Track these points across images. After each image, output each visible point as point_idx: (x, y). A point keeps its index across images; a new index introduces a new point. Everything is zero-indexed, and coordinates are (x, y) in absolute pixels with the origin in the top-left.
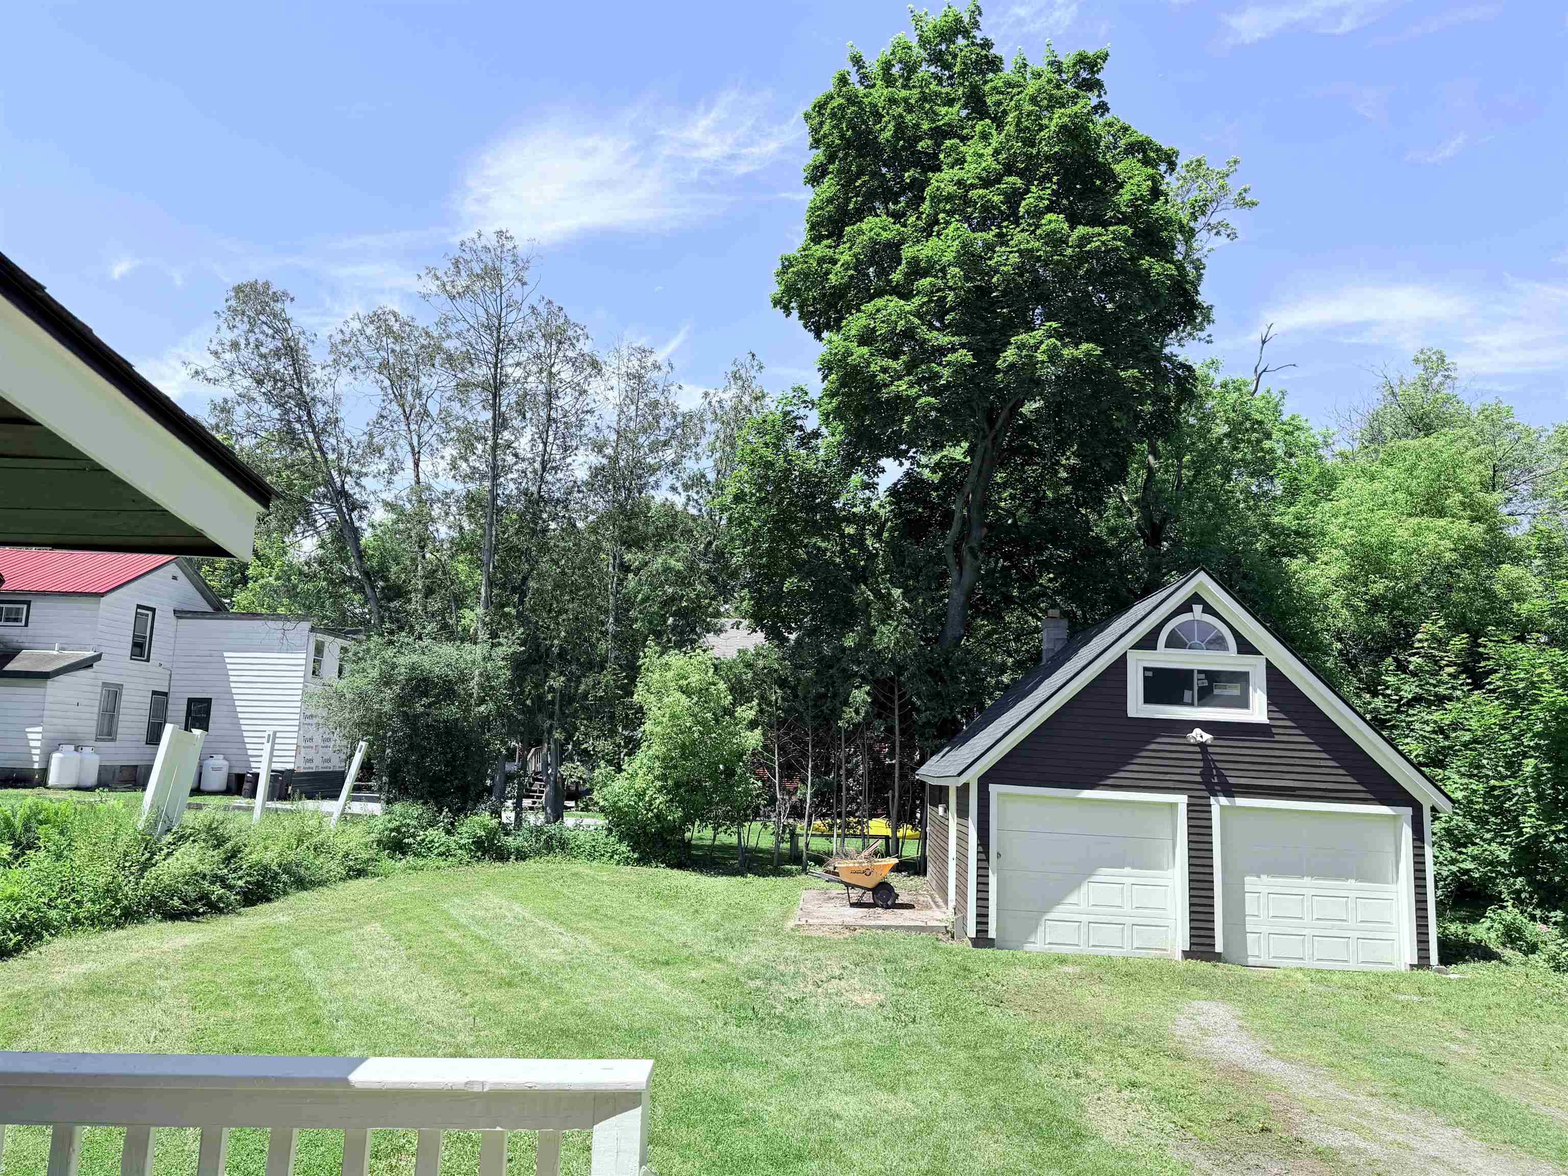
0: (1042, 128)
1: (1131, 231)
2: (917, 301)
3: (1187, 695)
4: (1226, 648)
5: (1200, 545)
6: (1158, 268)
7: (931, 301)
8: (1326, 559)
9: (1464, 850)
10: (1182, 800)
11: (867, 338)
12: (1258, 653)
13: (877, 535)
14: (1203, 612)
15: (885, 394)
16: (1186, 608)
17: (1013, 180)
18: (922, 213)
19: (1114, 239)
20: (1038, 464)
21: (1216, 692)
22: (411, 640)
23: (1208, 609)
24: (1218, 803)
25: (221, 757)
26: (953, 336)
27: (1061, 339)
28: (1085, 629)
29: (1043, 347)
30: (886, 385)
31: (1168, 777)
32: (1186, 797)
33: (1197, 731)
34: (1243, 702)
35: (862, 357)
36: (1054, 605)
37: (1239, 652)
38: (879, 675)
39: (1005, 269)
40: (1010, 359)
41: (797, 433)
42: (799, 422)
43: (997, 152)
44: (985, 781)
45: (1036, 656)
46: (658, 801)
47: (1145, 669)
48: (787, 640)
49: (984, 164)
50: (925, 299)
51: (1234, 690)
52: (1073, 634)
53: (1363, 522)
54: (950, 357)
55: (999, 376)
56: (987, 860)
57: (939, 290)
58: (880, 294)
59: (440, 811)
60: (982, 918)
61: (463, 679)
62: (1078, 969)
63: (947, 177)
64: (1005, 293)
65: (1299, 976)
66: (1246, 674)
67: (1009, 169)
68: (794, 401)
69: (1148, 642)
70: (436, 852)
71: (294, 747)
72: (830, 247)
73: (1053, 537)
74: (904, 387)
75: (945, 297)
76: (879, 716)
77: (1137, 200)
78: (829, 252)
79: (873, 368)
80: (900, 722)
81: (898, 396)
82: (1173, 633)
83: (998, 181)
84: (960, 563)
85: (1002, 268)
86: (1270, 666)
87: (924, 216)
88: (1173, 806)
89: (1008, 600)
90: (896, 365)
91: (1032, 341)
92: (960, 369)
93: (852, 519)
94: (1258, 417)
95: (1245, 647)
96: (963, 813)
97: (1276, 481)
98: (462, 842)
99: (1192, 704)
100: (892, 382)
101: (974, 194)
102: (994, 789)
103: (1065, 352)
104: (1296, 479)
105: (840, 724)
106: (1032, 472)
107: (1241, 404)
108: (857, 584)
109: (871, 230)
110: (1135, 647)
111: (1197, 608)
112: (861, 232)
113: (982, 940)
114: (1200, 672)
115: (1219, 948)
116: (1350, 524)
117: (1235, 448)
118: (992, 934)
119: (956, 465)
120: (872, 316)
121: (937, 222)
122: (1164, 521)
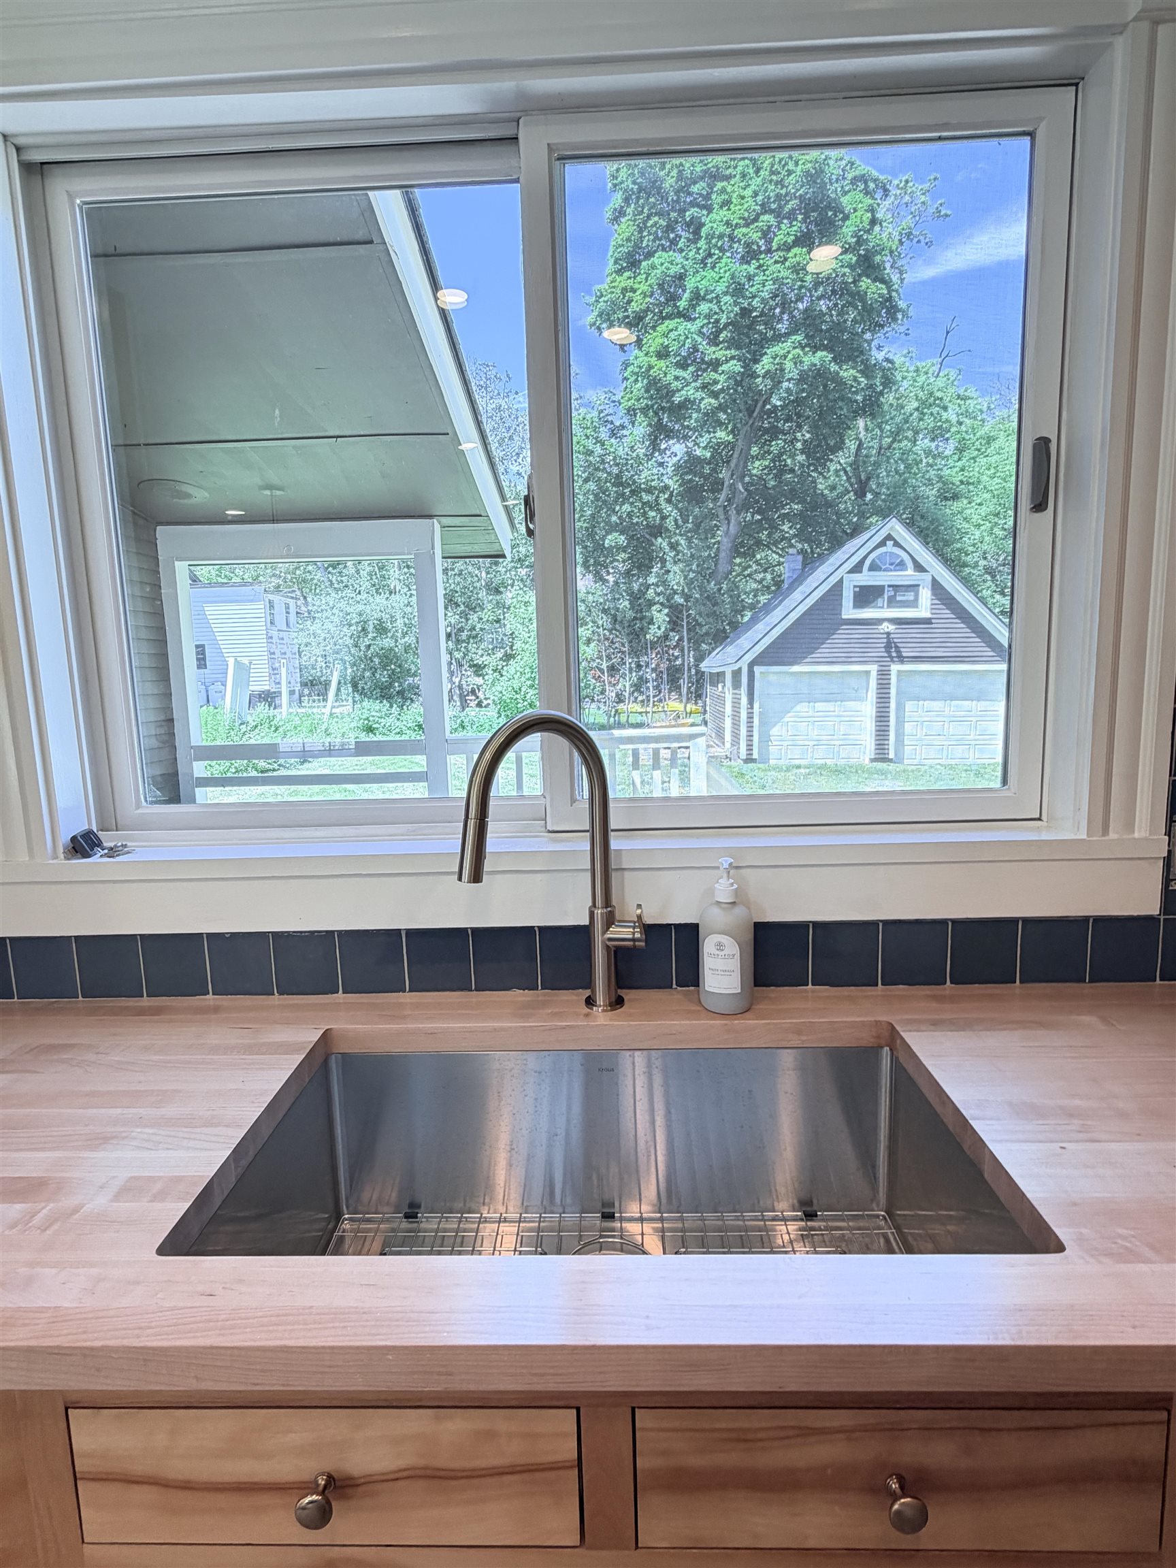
0: (790, 173)
1: (855, 259)
2: (699, 323)
3: (880, 601)
4: (906, 569)
5: (893, 495)
6: (873, 288)
7: (710, 323)
8: (979, 501)
10: (873, 669)
11: (663, 354)
12: (927, 571)
13: (669, 501)
14: (894, 545)
15: (677, 399)
16: (882, 543)
17: (767, 218)
18: (700, 249)
19: (842, 266)
20: (781, 439)
21: (898, 598)
22: (354, 595)
23: (897, 544)
24: (895, 668)
25: (220, 683)
26: (726, 350)
27: (803, 348)
28: (812, 562)
29: (790, 356)
30: (679, 391)
31: (866, 655)
32: (876, 666)
33: (886, 624)
34: (914, 604)
35: (660, 369)
36: (792, 546)
37: (915, 571)
38: (672, 602)
39: (763, 294)
40: (767, 367)
41: (609, 426)
42: (610, 418)
43: (756, 194)
44: (751, 665)
45: (778, 583)
46: (529, 694)
47: (855, 586)
48: (607, 581)
49: (746, 206)
50: (706, 321)
51: (910, 596)
52: (805, 565)
53: (1007, 473)
54: (724, 367)
55: (759, 380)
56: (753, 713)
57: (716, 313)
58: (670, 317)
59: (391, 706)
60: (750, 747)
61: (393, 619)
62: (808, 770)
63: (718, 218)
64: (762, 314)
65: (938, 767)
66: (919, 586)
67: (765, 209)
68: (606, 401)
69: (857, 569)
70: (394, 732)
71: (267, 674)
72: (630, 278)
73: (793, 495)
74: (692, 392)
75: (720, 319)
76: (673, 630)
77: (860, 230)
78: (630, 283)
79: (670, 378)
80: (688, 634)
81: (687, 400)
82: (873, 561)
83: (756, 220)
84: (728, 519)
85: (760, 293)
86: (933, 579)
87: (701, 251)
88: (868, 673)
89: (759, 543)
90: (686, 374)
91: (782, 352)
92: (731, 376)
93: (649, 491)
94: (939, 394)
95: (919, 568)
96: (736, 684)
97: (951, 441)
98: (408, 725)
99: (883, 607)
100: (683, 388)
101: (739, 232)
102: (757, 669)
103: (805, 359)
104: (964, 439)
105: (648, 636)
106: (776, 446)
107: (928, 385)
108: (656, 538)
109: (662, 264)
110: (849, 572)
111: (890, 543)
112: (653, 267)
113: (749, 760)
114: (889, 586)
115: (891, 756)
116: (998, 475)
117: (921, 419)
118: (755, 756)
119: (722, 443)
120: (666, 335)
121: (710, 255)
122: (868, 479)
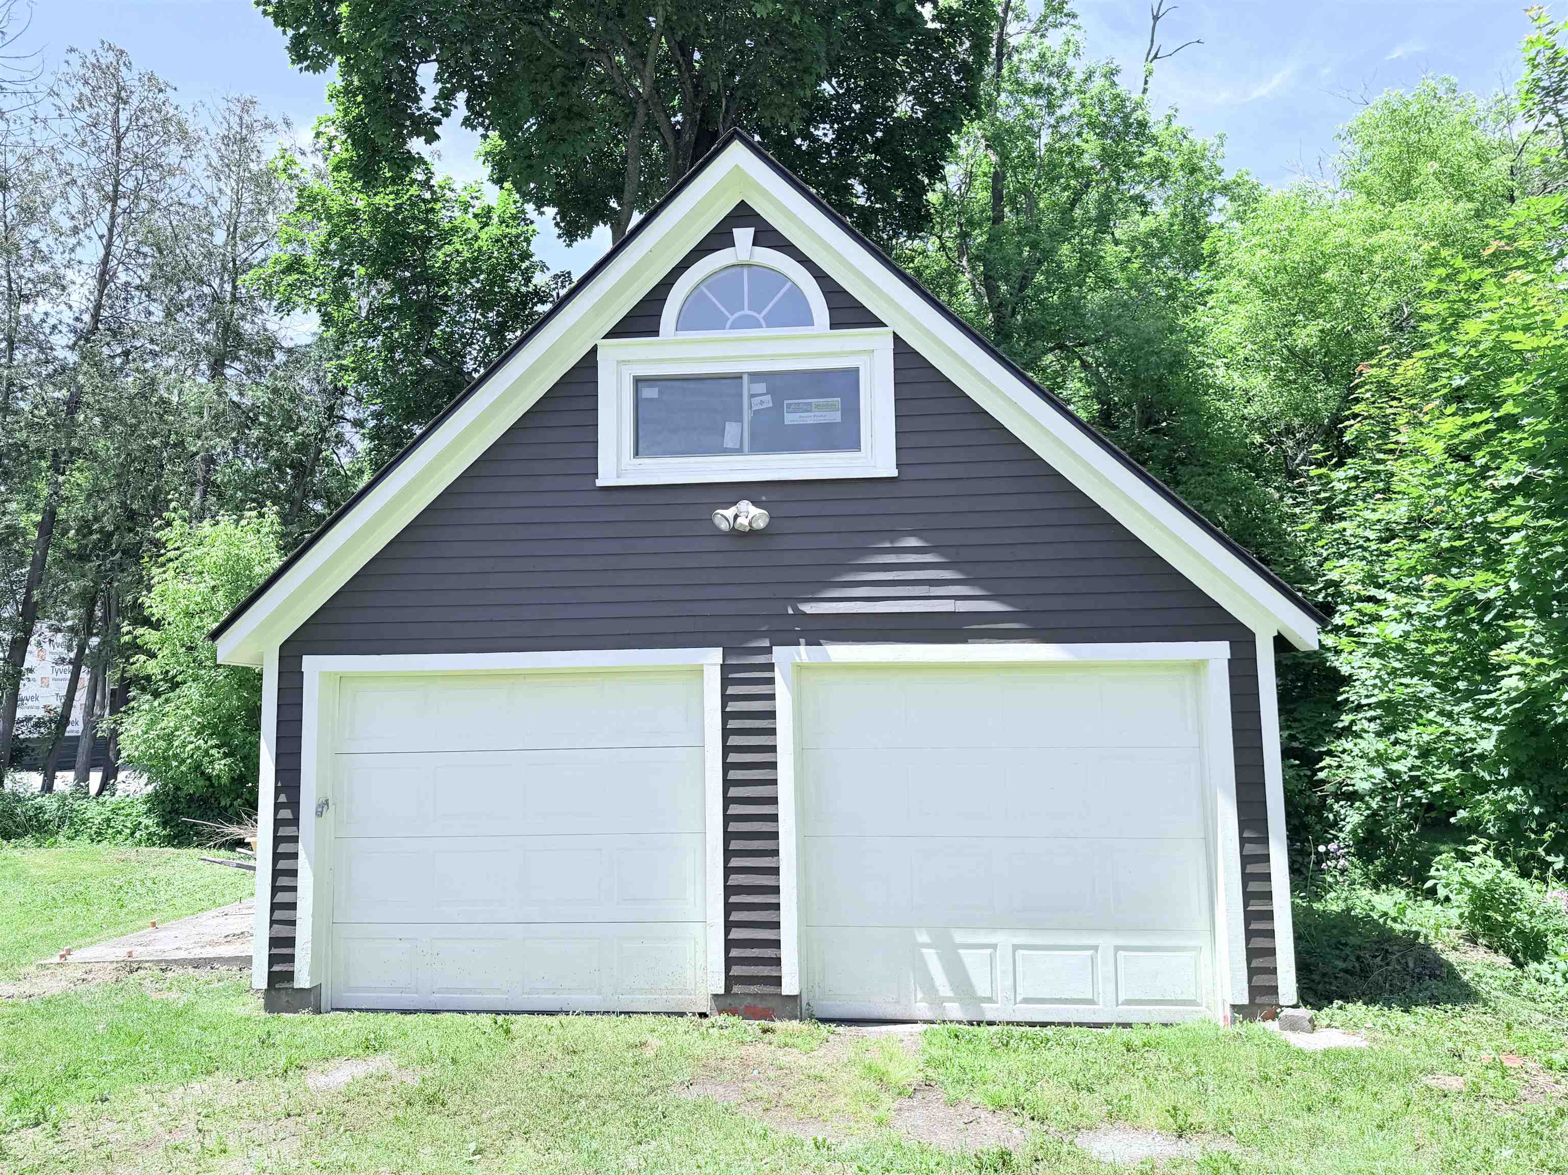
3: (731, 429)
4: (808, 320)
9: (1402, 736)
10: (713, 657)
12: (875, 323)
14: (757, 242)
16: (720, 237)
21: (790, 417)
23: (767, 236)
24: (789, 661)
32: (718, 652)
33: (741, 505)
34: (844, 434)
37: (833, 326)
44: (294, 651)
47: (640, 380)
51: (828, 412)
56: (295, 821)
60: (282, 949)
66: (853, 374)
69: (641, 322)
82: (695, 295)
86: (901, 349)
88: (692, 675)
95: (848, 312)
99: (739, 451)
102: (311, 664)
110: (613, 334)
111: (743, 235)
113: (281, 994)
114: (756, 376)
115: (789, 987)
118: (302, 980)
